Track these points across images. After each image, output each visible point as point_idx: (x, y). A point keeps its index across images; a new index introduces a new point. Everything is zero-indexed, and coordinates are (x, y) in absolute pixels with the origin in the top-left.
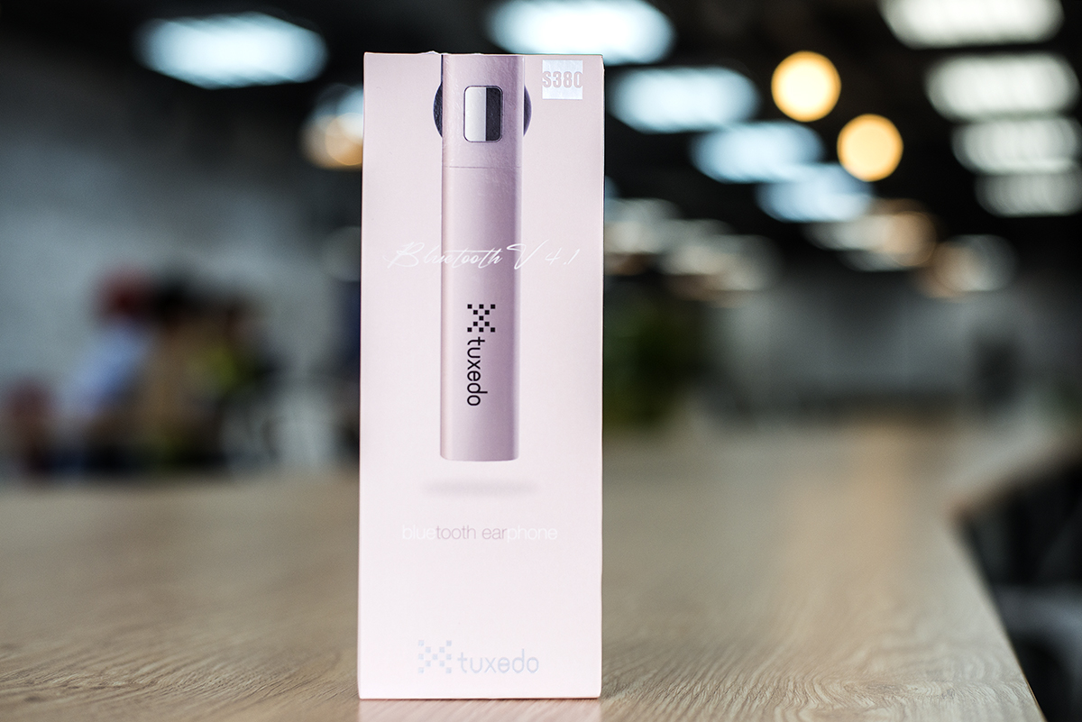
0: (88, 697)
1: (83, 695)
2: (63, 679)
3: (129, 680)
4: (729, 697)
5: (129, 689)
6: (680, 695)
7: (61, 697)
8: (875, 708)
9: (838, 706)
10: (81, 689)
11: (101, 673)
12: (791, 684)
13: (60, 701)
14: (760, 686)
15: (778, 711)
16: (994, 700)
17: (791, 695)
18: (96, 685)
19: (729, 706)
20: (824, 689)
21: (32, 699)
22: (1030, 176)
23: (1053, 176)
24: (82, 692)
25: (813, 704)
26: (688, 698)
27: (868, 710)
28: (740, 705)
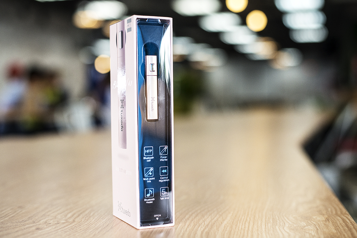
0: (55, 228)
1: (54, 227)
2: (44, 220)
3: (66, 220)
4: (260, 223)
5: (67, 224)
6: (244, 222)
7: (47, 228)
8: (307, 226)
9: (295, 226)
10: (51, 224)
11: (55, 217)
12: (277, 217)
13: (47, 229)
14: (267, 218)
15: (277, 227)
16: (342, 222)
17: (278, 221)
18: (56, 222)
19: (261, 226)
20: (288, 219)
21: (38, 229)
22: (307, 30)
23: (315, 30)
24: (52, 225)
25: (287, 225)
26: (247, 223)
27: (305, 227)
28: (264, 226)
